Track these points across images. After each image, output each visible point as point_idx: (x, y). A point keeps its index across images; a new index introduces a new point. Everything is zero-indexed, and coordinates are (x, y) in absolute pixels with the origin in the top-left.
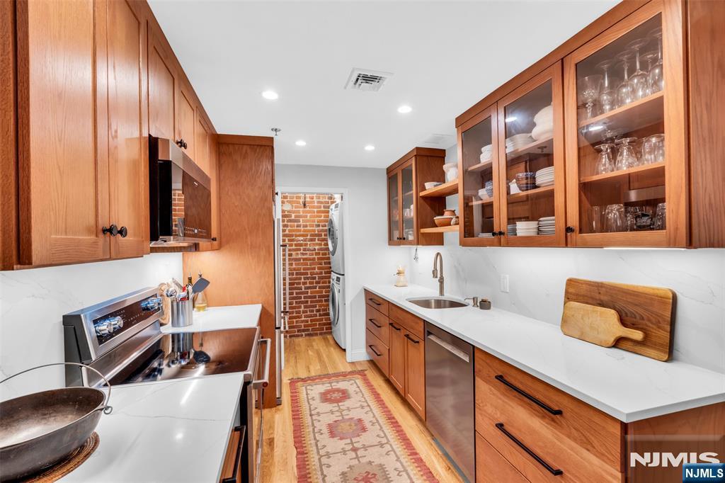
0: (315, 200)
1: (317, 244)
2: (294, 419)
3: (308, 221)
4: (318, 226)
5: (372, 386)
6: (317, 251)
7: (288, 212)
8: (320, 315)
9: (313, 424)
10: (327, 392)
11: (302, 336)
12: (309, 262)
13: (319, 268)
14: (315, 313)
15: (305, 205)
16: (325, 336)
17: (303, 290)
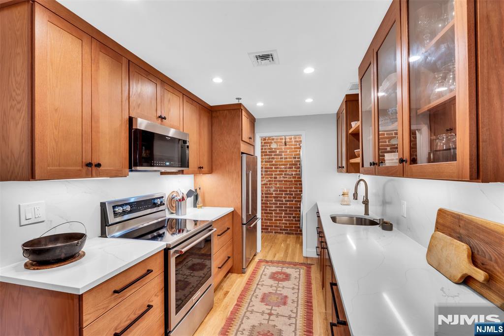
0: (293, 140)
1: (294, 171)
2: (247, 284)
3: (288, 155)
4: (295, 158)
5: (310, 276)
6: (294, 176)
7: (275, 149)
8: (296, 221)
9: (255, 290)
10: (277, 273)
11: (283, 233)
12: (288, 183)
13: (295, 188)
14: (292, 218)
15: (286, 145)
17: (284, 202)
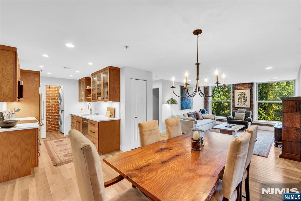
1: (54, 101)
2: (46, 146)
3: (50, 93)
4: (55, 95)
6: (54, 103)
8: (55, 125)
9: (52, 146)
10: (57, 141)
12: (51, 107)
13: (55, 109)
15: (49, 88)
16: (57, 131)
17: (48, 116)
